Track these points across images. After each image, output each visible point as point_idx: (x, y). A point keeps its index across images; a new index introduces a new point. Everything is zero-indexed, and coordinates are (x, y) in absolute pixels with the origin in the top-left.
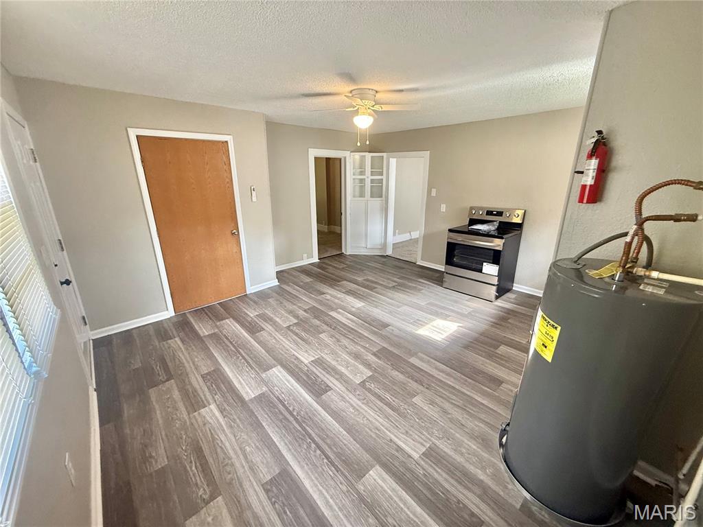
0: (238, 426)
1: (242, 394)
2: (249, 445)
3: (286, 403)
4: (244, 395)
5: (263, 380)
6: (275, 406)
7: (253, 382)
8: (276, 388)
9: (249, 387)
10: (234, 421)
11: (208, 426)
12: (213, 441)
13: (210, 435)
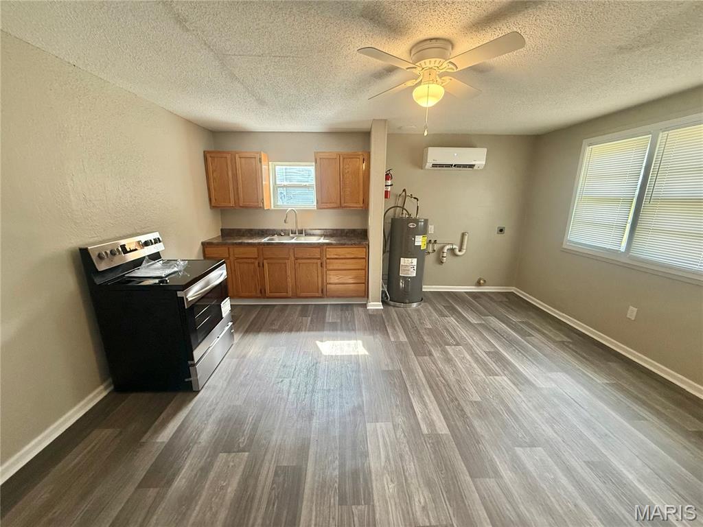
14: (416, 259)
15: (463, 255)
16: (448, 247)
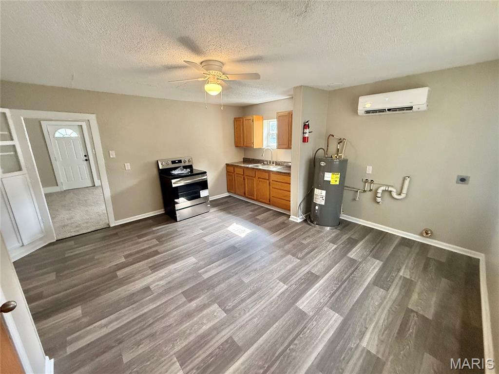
0: (367, 315)
1: (339, 324)
2: (374, 304)
3: (332, 292)
4: (339, 322)
5: (317, 313)
6: (339, 297)
7: (322, 321)
8: (322, 301)
9: (329, 322)
10: (365, 320)
11: (382, 338)
12: (388, 327)
13: (386, 332)
14: (325, 191)
15: (404, 198)
16: (383, 188)
